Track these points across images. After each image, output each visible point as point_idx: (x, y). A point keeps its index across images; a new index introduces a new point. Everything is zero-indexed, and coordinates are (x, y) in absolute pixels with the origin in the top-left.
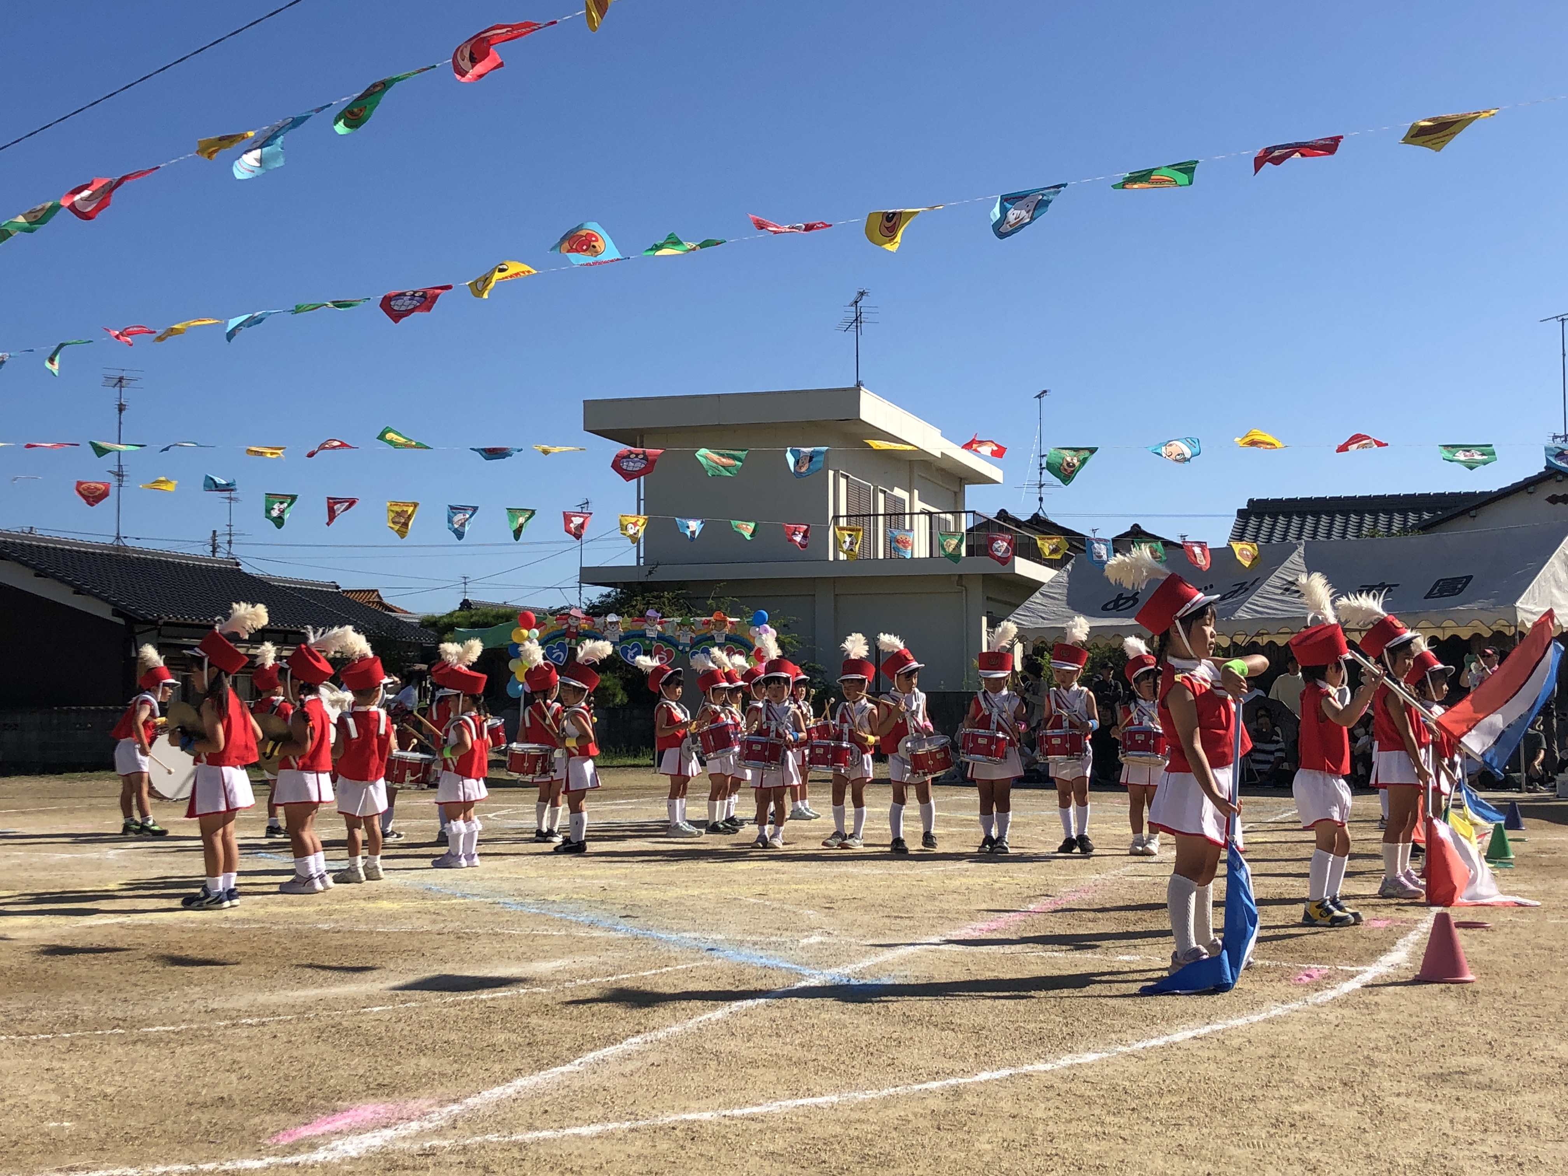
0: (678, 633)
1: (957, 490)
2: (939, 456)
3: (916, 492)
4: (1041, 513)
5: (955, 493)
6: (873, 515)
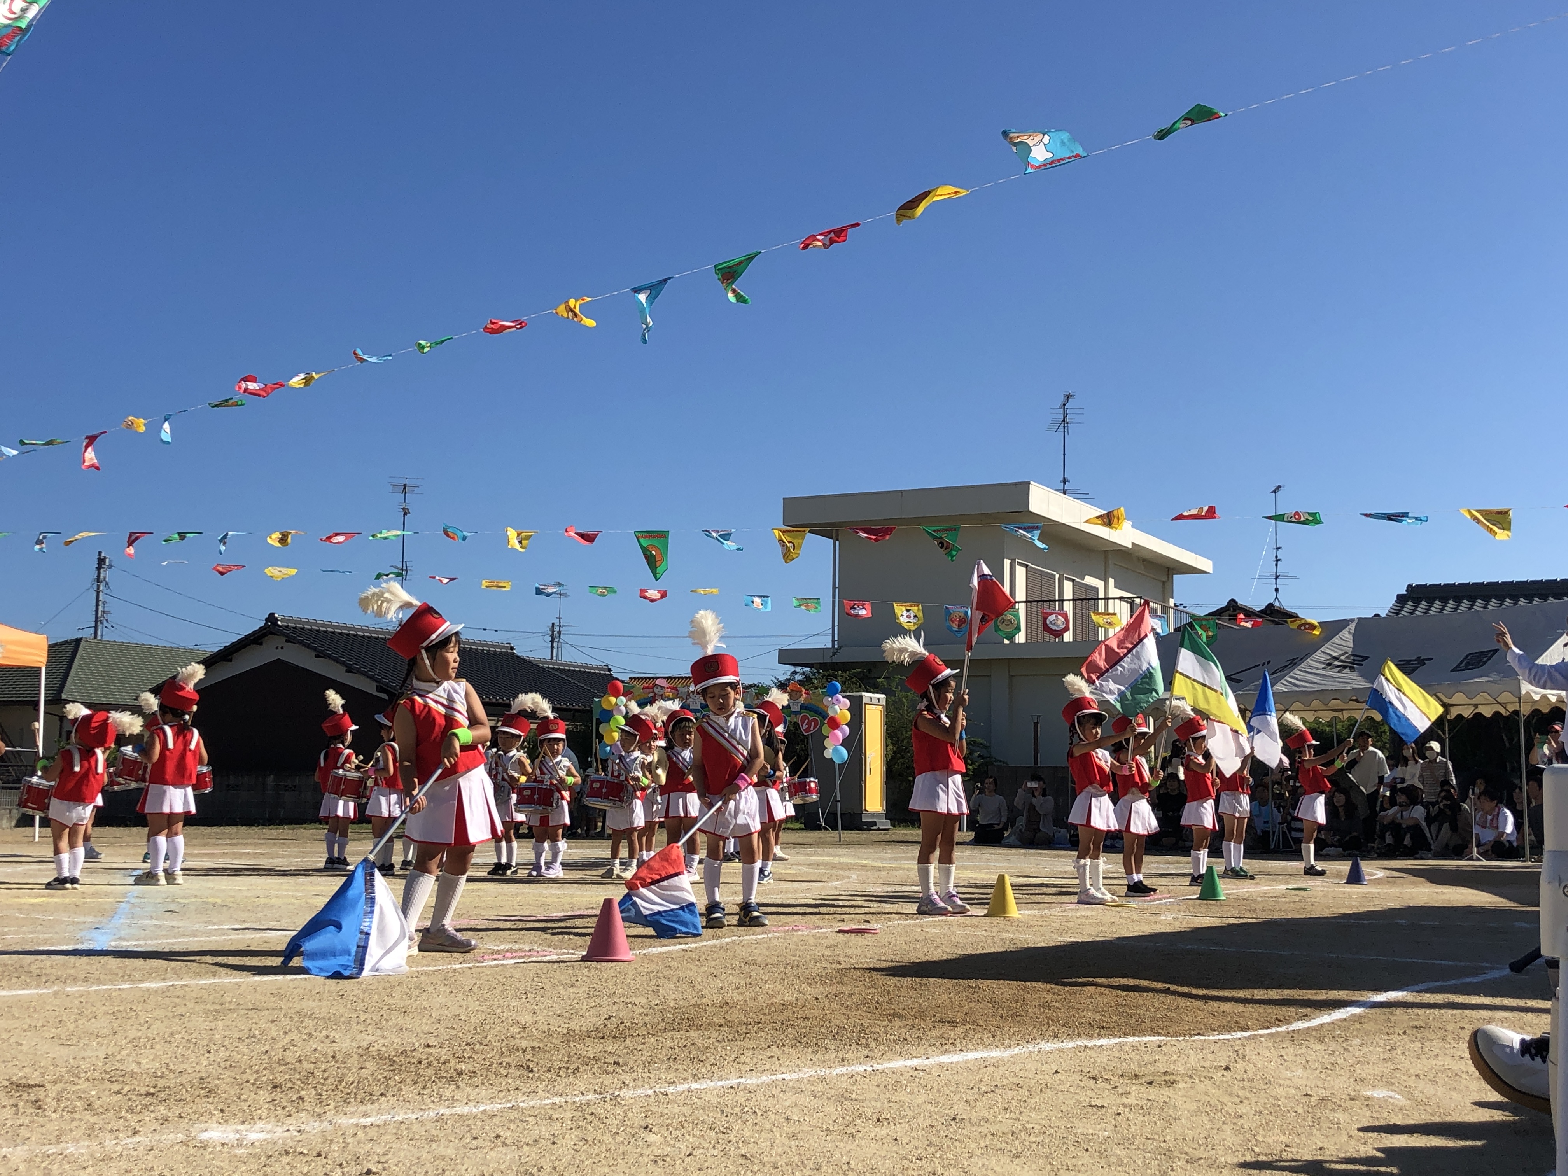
1: (1164, 579)
2: (1130, 546)
3: (1112, 581)
4: (1277, 604)
5: (1164, 583)
6: (1059, 600)
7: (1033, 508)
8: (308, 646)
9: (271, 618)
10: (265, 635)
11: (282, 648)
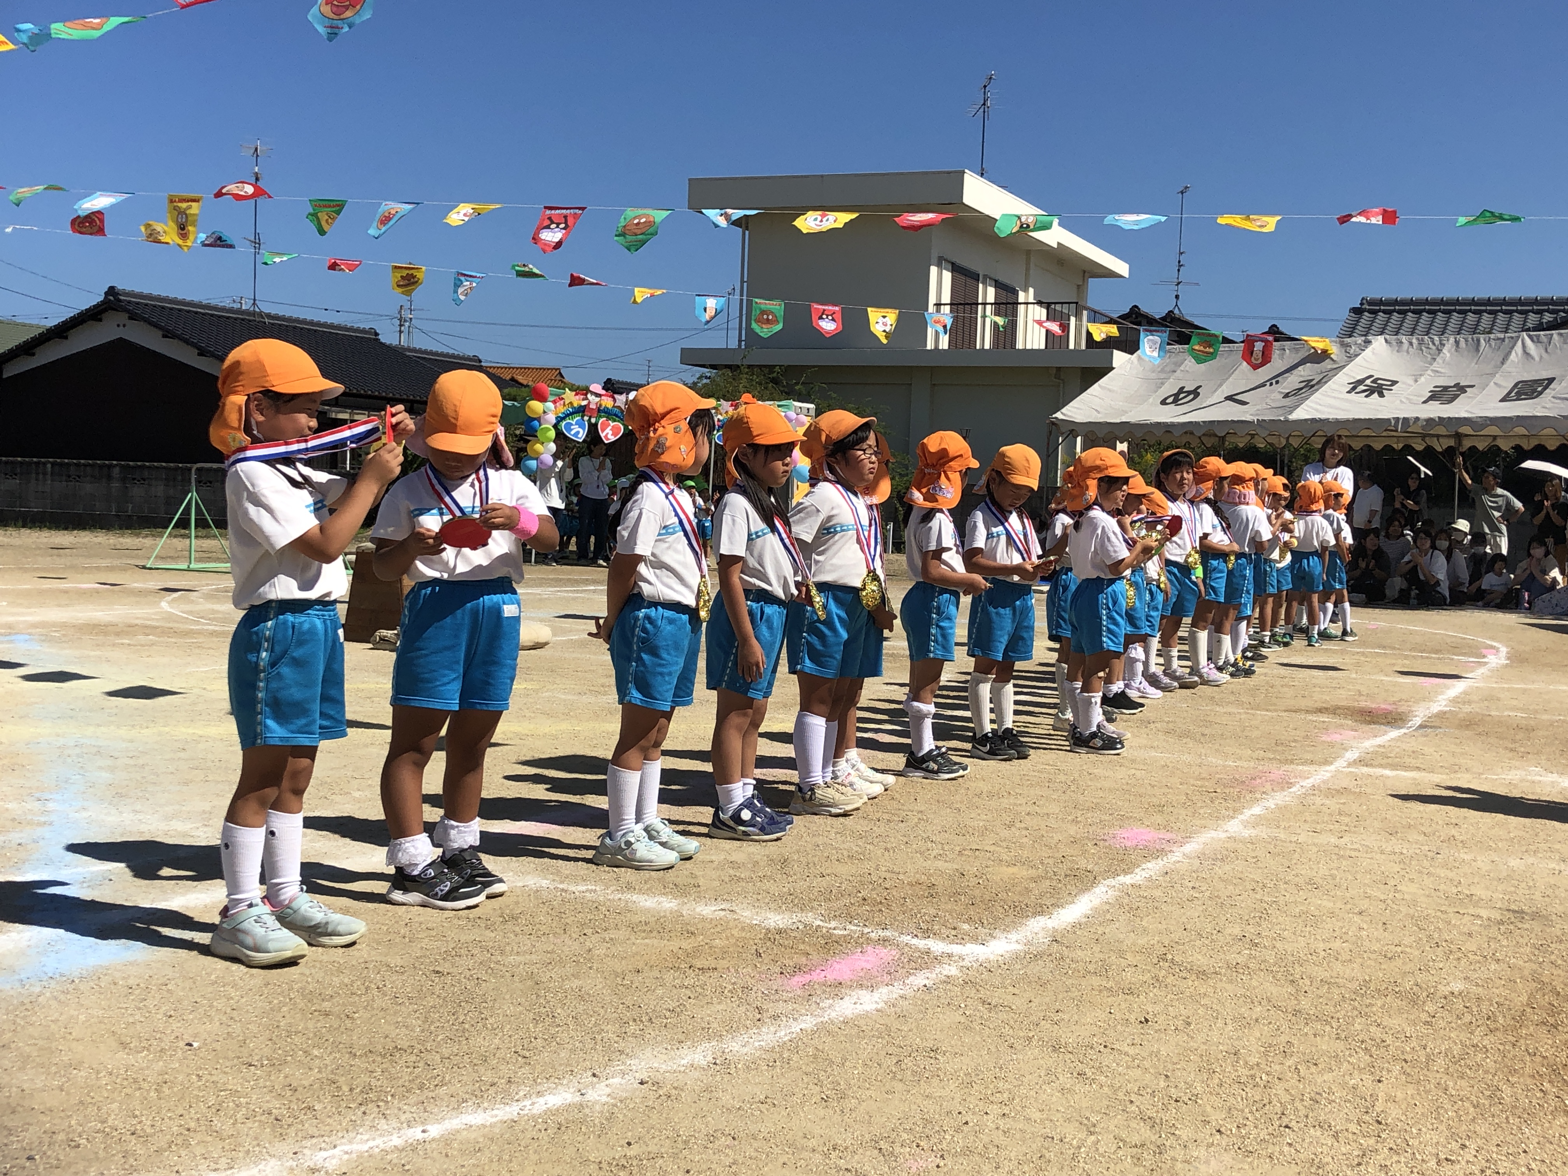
1: (1080, 283)
2: (1056, 246)
4: (1176, 311)
5: (1078, 287)
6: (982, 304)
7: (967, 200)
8: (156, 326)
9: (111, 291)
10: (105, 310)
11: (124, 326)
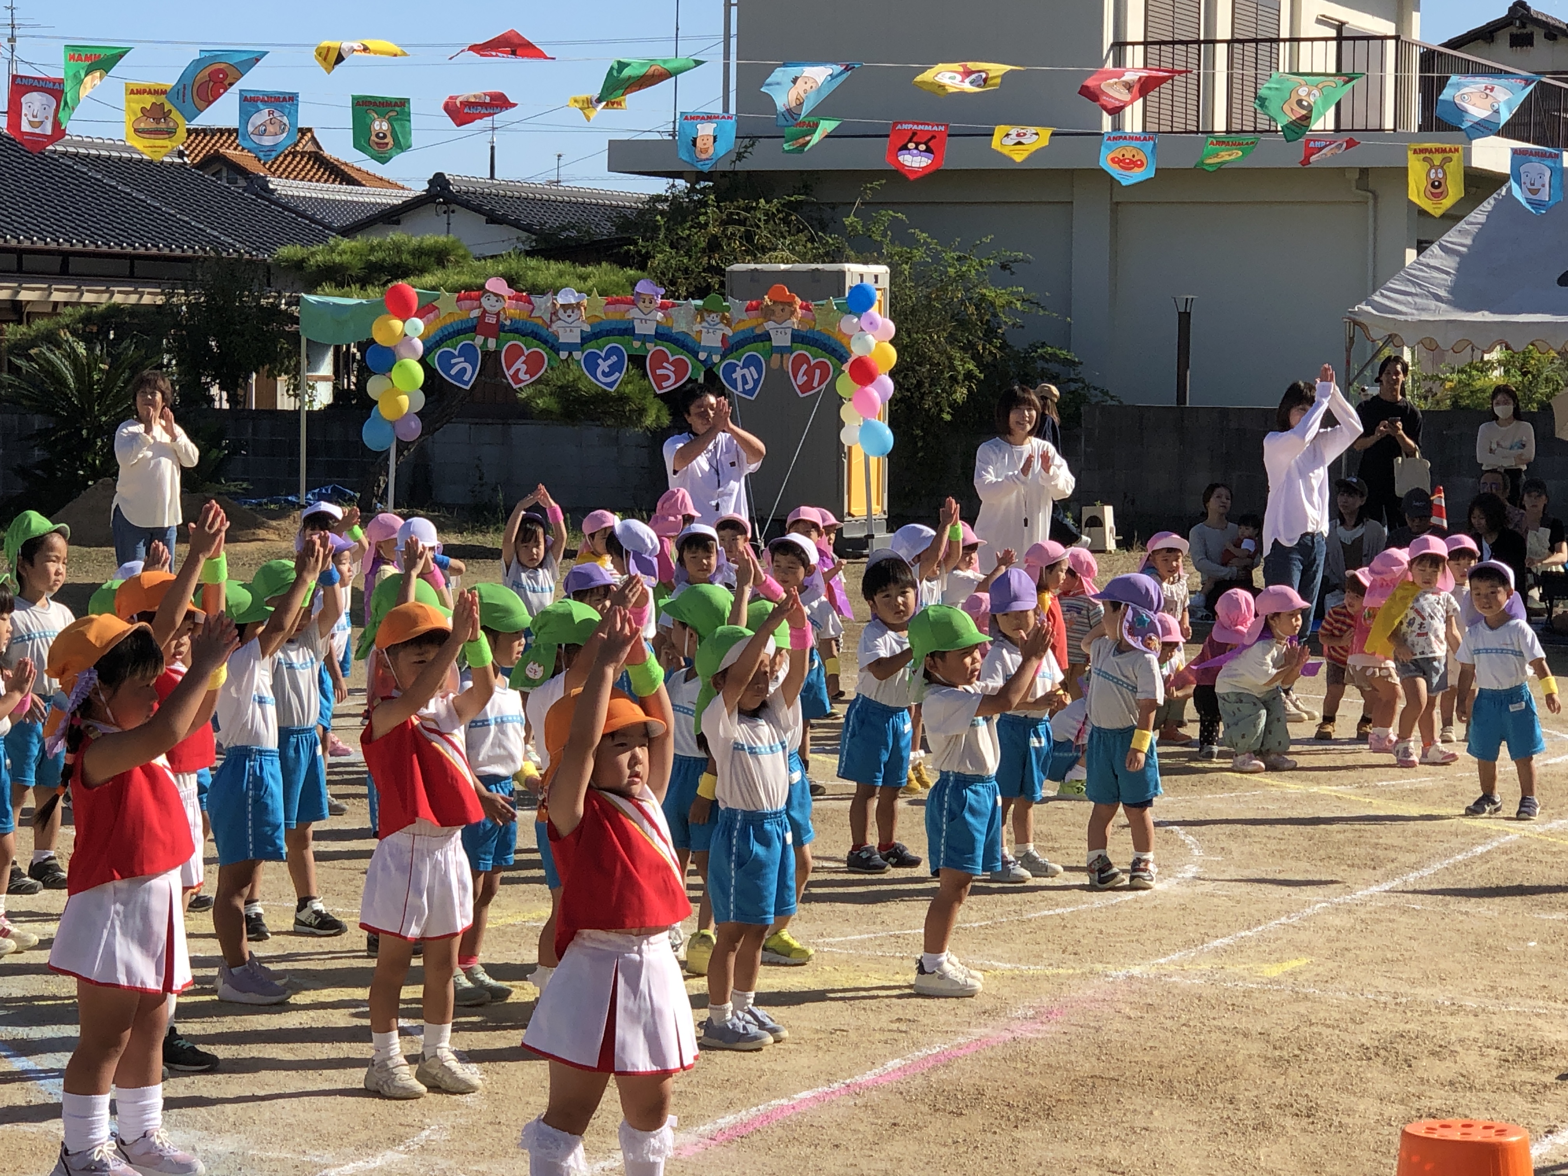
0: (697, 327)
